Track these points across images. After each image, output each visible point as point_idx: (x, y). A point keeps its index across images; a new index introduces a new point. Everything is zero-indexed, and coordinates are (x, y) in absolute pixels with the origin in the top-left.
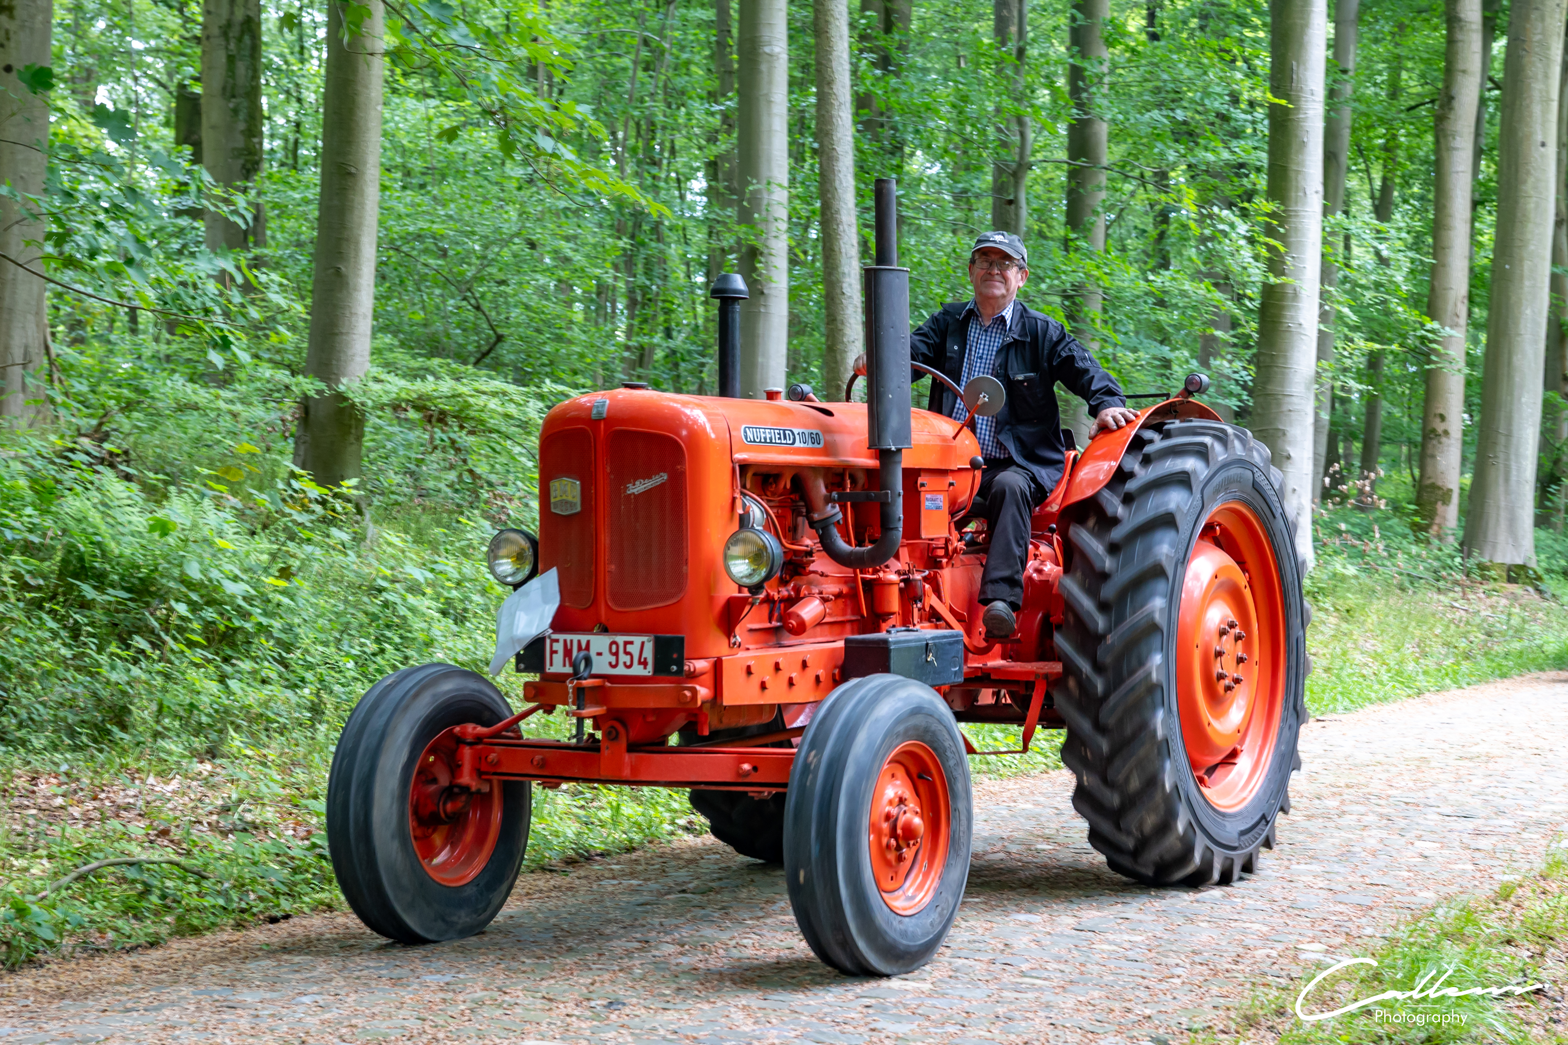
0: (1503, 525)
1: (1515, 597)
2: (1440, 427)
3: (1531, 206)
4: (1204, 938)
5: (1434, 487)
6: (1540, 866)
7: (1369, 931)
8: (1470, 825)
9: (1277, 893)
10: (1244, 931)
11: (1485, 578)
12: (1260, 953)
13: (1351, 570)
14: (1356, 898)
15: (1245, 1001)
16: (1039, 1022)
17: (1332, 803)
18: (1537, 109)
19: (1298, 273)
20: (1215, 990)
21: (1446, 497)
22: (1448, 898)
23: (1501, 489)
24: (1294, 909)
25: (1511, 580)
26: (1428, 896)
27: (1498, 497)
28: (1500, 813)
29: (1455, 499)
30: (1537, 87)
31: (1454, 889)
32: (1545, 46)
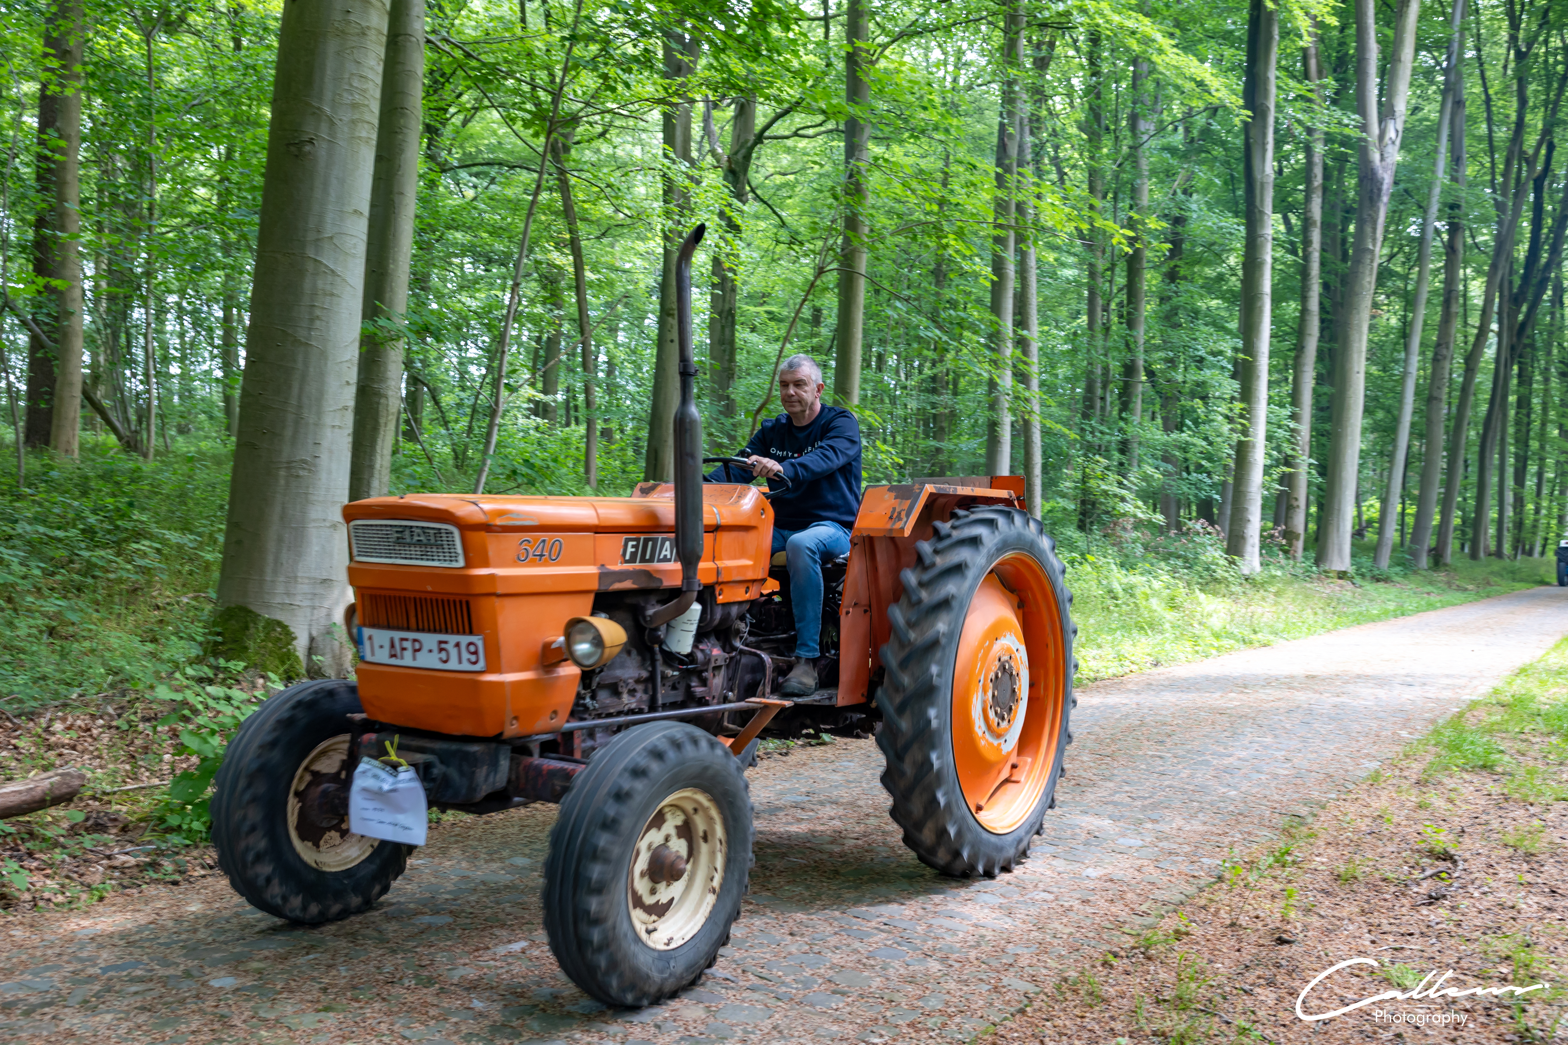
0: (1336, 552)
1: (1341, 586)
2: (1295, 504)
3: (1352, 401)
5: (1292, 532)
11: (1327, 577)
18: (1355, 356)
19: (1255, 436)
21: (1297, 537)
23: (1335, 535)
25: (1340, 578)
29: (1302, 538)
30: (1355, 345)
32: (1360, 326)
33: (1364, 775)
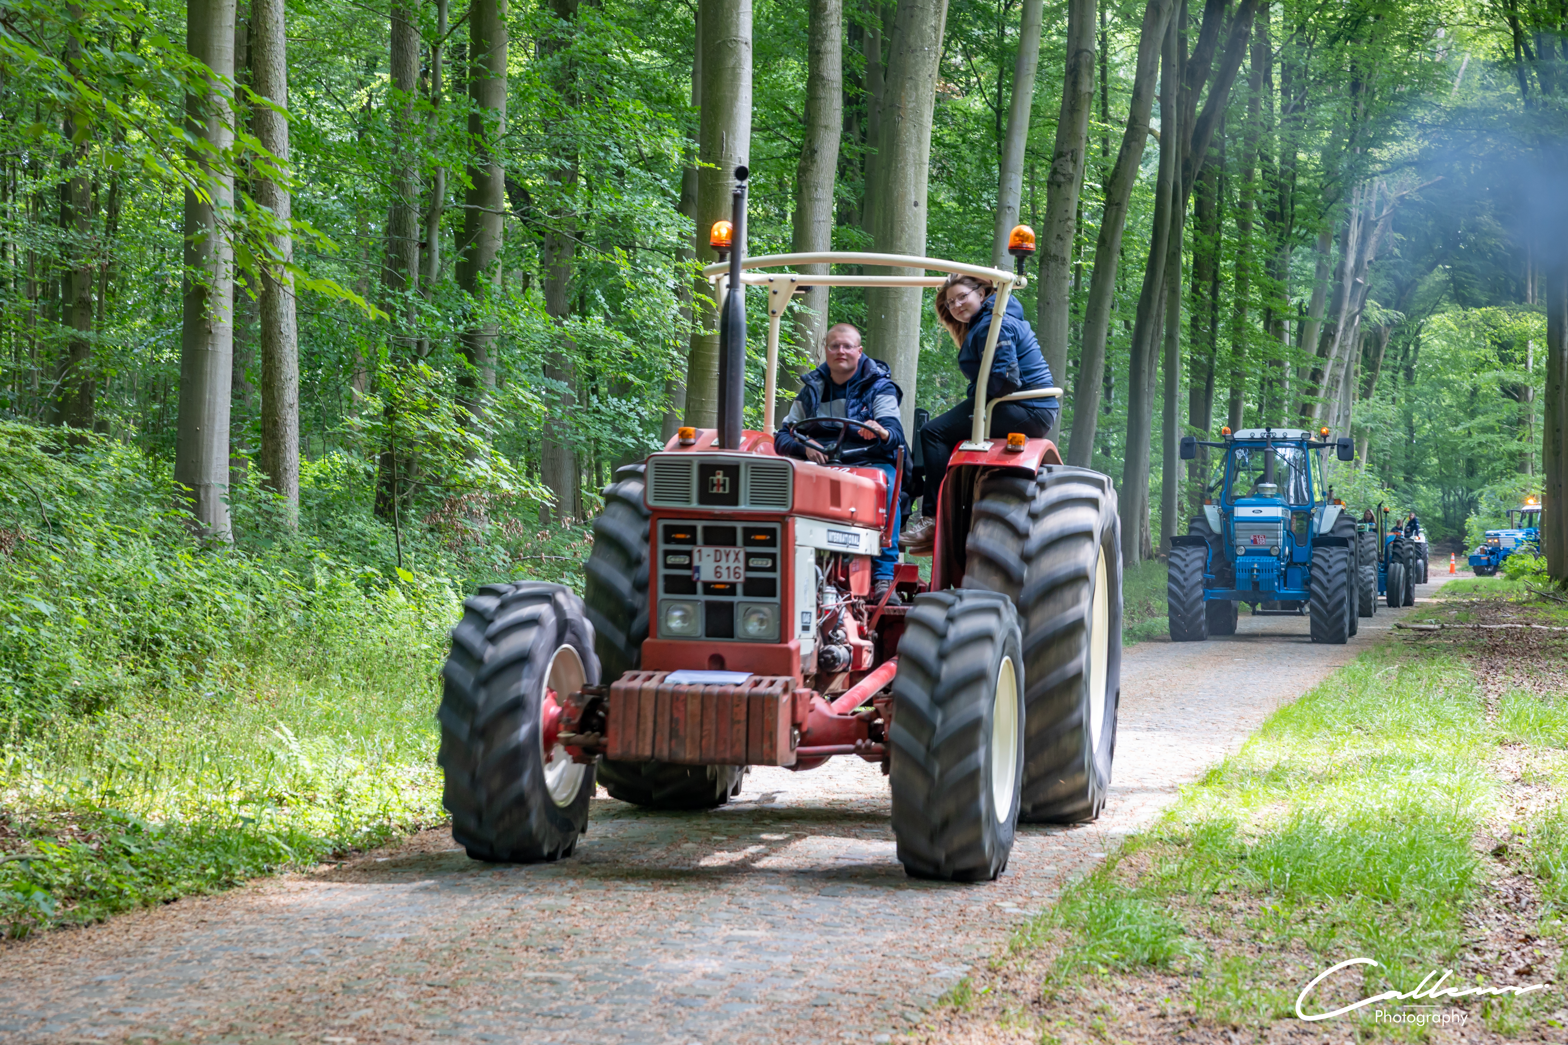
18: (911, 171)
30: (911, 150)
32: (918, 112)
33: (941, 992)
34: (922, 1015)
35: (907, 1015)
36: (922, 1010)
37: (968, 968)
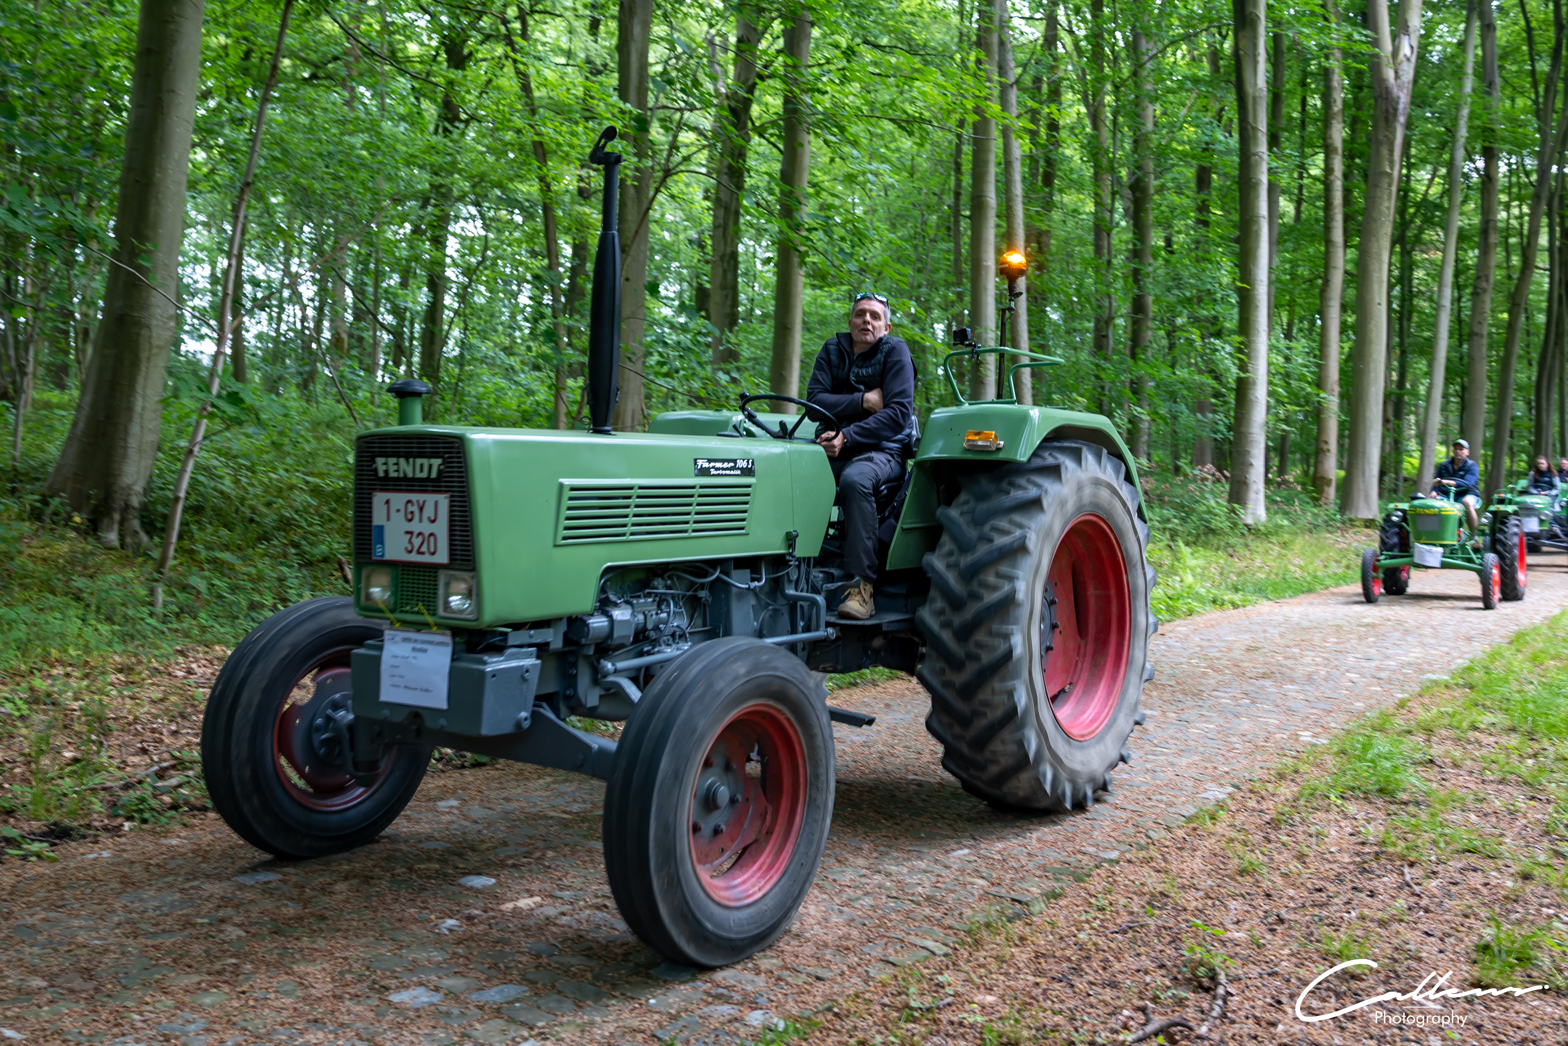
0: (1362, 499)
1: (1368, 536)
2: (1325, 447)
3: (1373, 335)
4: (1246, 726)
5: (1323, 478)
6: (1418, 689)
7: (1333, 725)
8: (1373, 664)
9: (1279, 702)
10: (1267, 723)
11: (1353, 526)
12: (1278, 736)
13: (1286, 522)
14: (1322, 705)
15: (1276, 764)
16: (1170, 775)
17: (1296, 650)
18: (1375, 287)
19: (1255, 372)
20: (1259, 758)
21: (1328, 482)
22: (1371, 707)
23: (1360, 480)
24: (1290, 712)
25: (1367, 527)
26: (1360, 705)
27: (1359, 484)
28: (1388, 658)
29: (1334, 484)
31: (1373, 701)
32: (1380, 254)
34: (1163, 833)
35: (1151, 833)
36: (1169, 829)
37: (1230, 789)
